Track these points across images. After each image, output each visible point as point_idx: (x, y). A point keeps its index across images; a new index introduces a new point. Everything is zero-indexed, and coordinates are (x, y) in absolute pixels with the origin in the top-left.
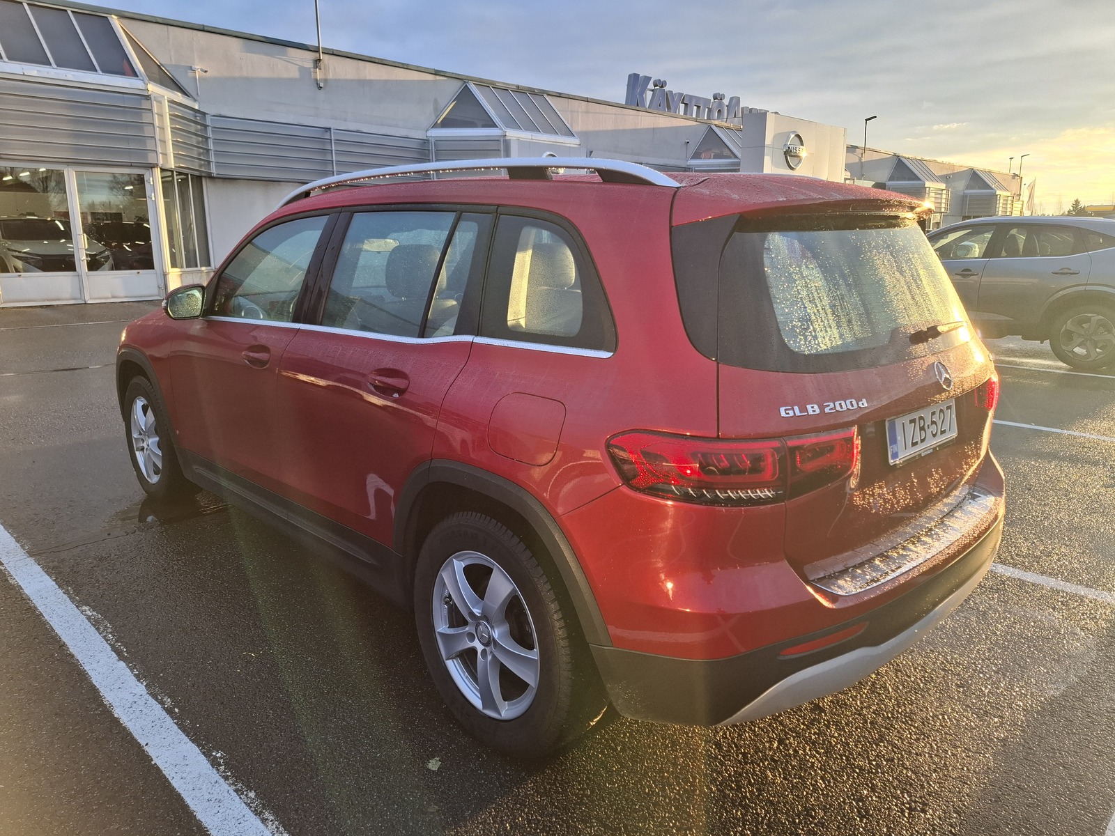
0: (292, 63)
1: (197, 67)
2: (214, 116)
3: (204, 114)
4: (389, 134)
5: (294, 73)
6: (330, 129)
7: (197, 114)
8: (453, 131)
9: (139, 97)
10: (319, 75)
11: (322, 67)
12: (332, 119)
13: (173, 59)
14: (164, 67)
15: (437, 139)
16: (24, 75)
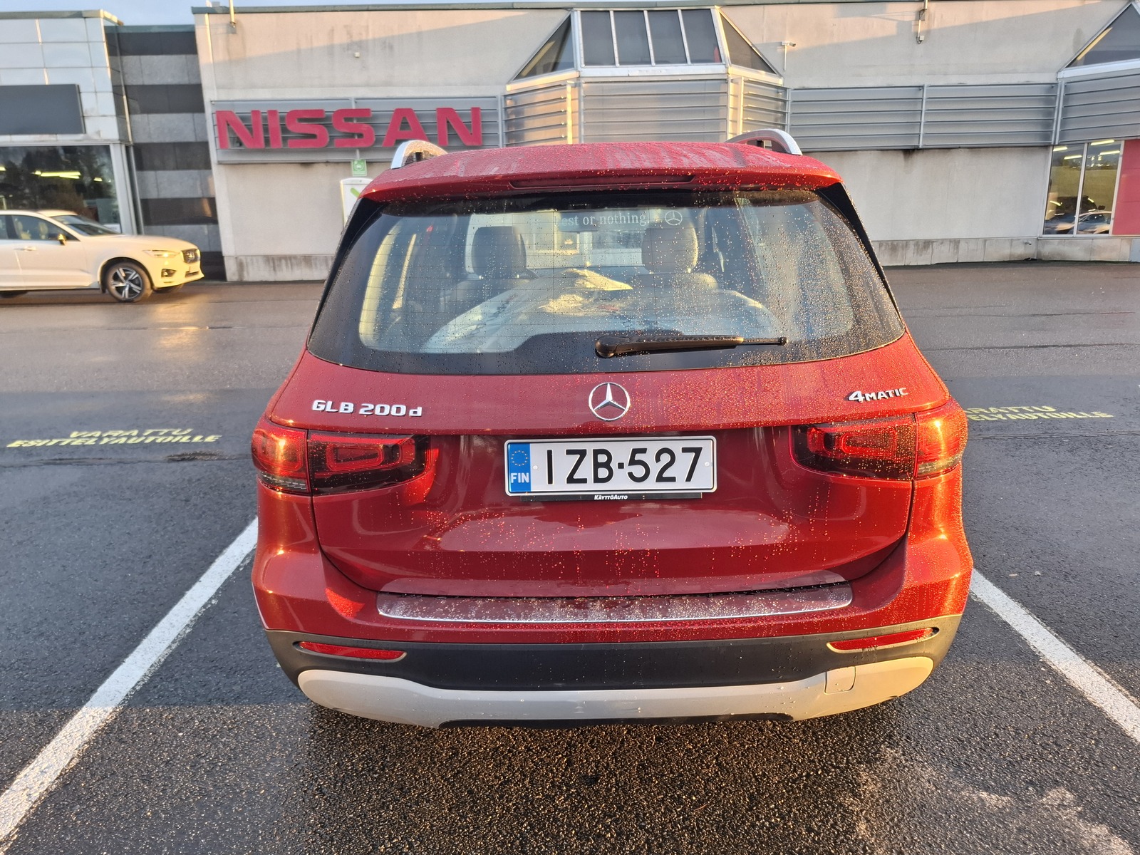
0: (892, 20)
1: (787, 42)
2: (795, 89)
3: (785, 89)
4: (1002, 83)
5: (891, 29)
6: (923, 87)
7: (780, 90)
8: (1104, 66)
9: (719, 81)
10: (921, 27)
11: (926, 18)
12: (928, 75)
13: (765, 38)
14: (754, 46)
15: (1068, 81)
16: (629, 76)
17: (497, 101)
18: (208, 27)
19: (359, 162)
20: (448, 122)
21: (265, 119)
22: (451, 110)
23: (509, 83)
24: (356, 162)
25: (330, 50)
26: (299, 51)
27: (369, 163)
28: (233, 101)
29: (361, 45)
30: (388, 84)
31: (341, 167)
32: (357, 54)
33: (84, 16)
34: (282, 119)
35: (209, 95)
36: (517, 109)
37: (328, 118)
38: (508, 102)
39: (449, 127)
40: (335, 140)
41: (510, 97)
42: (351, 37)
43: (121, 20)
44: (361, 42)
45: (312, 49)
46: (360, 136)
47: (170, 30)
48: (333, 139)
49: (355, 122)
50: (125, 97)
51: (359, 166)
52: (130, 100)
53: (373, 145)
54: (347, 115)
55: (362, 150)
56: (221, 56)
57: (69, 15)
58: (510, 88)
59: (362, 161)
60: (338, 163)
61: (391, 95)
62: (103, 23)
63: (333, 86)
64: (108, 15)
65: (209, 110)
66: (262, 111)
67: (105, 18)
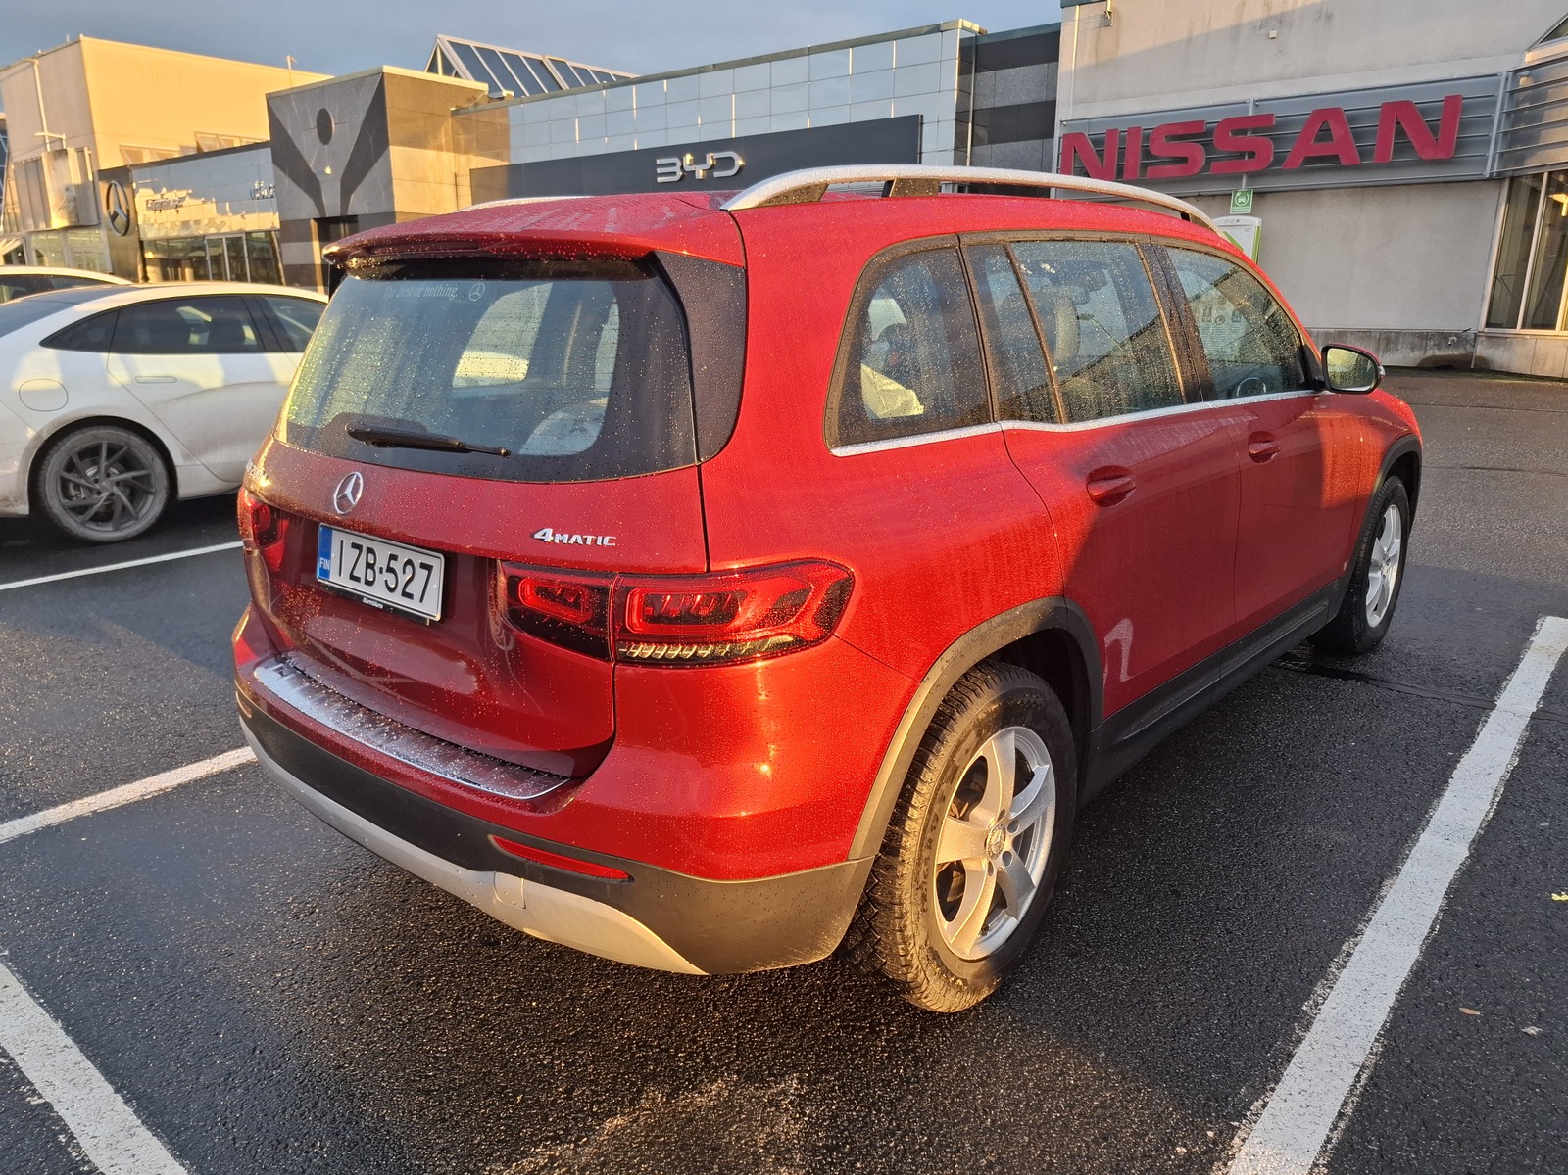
17: (1499, 82)
18: (1077, 22)
19: (1243, 194)
20: (1398, 123)
21: (1123, 140)
22: (1408, 104)
23: (1529, 49)
24: (1238, 194)
25: (1235, 31)
26: (1189, 39)
27: (1259, 195)
28: (1089, 119)
29: (1282, 20)
30: (1312, 73)
31: (1216, 202)
32: (1273, 34)
33: (942, 29)
34: (1147, 138)
35: (1064, 113)
36: (1538, 91)
37: (1210, 133)
38: (1522, 80)
39: (1400, 133)
40: (1213, 163)
41: (1526, 73)
42: (1269, 8)
43: (984, 28)
44: (1282, 14)
45: (1208, 35)
46: (1252, 155)
47: (1035, 33)
48: (1210, 162)
49: (1249, 134)
50: (970, 125)
51: (1242, 199)
52: (976, 127)
53: (1270, 166)
54: (1238, 125)
55: (1253, 176)
56: (1087, 60)
57: (927, 30)
58: (1530, 58)
59: (1249, 191)
60: (1214, 196)
61: (1314, 90)
62: (959, 35)
63: (1229, 86)
64: (968, 24)
65: (1058, 132)
66: (1120, 130)
67: (964, 29)
